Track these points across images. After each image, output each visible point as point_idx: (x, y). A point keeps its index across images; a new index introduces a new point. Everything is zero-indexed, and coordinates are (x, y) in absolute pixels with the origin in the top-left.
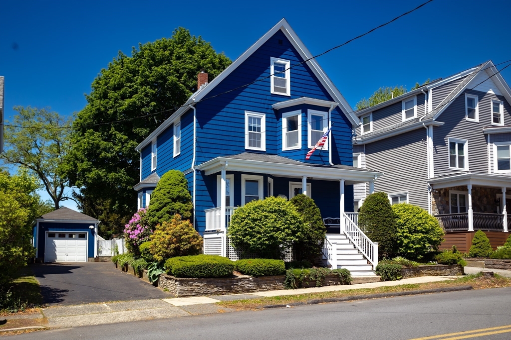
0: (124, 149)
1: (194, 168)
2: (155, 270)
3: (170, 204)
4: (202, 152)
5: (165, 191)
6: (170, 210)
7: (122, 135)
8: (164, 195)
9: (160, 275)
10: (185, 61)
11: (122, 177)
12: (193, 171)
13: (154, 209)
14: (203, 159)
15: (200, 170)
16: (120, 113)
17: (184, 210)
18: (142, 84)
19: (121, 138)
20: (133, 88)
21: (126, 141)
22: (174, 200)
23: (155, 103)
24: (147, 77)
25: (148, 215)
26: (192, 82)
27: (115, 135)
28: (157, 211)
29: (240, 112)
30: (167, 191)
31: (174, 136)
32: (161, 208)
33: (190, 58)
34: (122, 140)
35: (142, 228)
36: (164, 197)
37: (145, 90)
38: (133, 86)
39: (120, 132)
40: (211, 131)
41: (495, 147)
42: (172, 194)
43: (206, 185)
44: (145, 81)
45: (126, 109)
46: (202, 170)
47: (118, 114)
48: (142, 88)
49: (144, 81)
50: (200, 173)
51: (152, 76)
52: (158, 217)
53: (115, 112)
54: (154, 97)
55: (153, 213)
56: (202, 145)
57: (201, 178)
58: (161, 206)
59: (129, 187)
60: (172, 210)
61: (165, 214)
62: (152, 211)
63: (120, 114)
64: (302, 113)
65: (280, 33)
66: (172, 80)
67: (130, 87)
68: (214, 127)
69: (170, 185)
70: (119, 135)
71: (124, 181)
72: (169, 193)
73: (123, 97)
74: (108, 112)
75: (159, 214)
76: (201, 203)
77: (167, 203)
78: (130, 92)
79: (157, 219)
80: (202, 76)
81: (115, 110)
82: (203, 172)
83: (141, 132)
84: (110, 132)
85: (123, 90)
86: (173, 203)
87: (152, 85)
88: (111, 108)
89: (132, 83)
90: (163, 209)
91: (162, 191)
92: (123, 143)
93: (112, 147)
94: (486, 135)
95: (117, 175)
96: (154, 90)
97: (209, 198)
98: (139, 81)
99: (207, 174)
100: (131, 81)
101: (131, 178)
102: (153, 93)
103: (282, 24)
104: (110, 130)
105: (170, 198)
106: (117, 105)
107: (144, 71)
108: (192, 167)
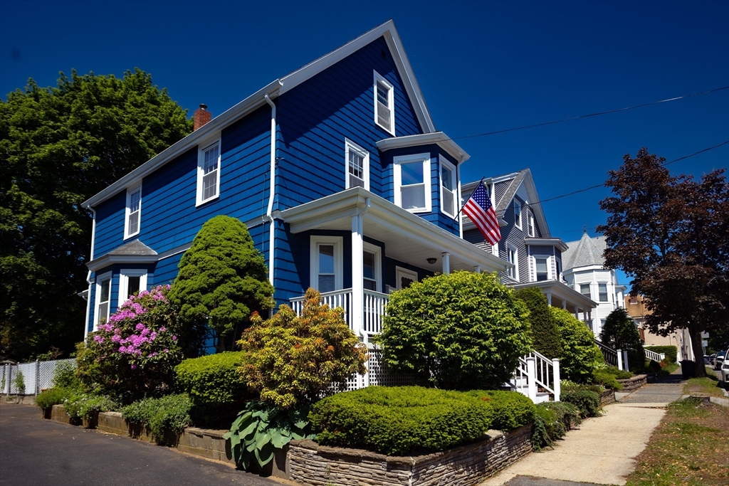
0: (36, 220)
1: (272, 215)
2: (265, 431)
3: (232, 278)
4: (286, 188)
5: (220, 250)
6: (235, 290)
7: (34, 198)
8: (220, 259)
9: (288, 444)
10: (145, 112)
11: (28, 265)
12: (269, 223)
13: (196, 287)
14: (288, 202)
15: (283, 221)
16: (32, 163)
17: (262, 292)
18: (75, 127)
19: (31, 203)
20: (59, 130)
21: (40, 208)
22: (241, 272)
23: (99, 159)
24: (85, 117)
25: (179, 301)
26: (156, 141)
27: (19, 197)
28: (204, 291)
29: (340, 137)
30: (226, 251)
31: (199, 169)
32: (211, 288)
33: (155, 110)
34: (34, 206)
35: (151, 331)
36: (219, 263)
37: (81, 137)
38: (59, 127)
39: (30, 193)
40: (300, 155)
41: (534, 260)
42: (237, 258)
43: (293, 252)
44: (84, 122)
45: (45, 158)
46: (286, 221)
47: (28, 165)
48: (76, 132)
49: (81, 123)
50: (282, 227)
51: (96, 118)
52: (206, 305)
53: (23, 162)
54: (96, 149)
55: (194, 295)
56: (287, 175)
57: (284, 236)
58: (212, 280)
59: (39, 281)
60: (238, 291)
61: (224, 299)
62: (189, 293)
63: (33, 165)
64: (431, 158)
65: (381, 43)
66: (128, 132)
67: (53, 127)
68: (305, 149)
69: (229, 239)
70: (26, 198)
71: (32, 270)
72: (229, 255)
73: (41, 141)
74: (8, 160)
75: (209, 297)
76: (284, 285)
77: (228, 277)
78: (53, 134)
79: (206, 309)
80: (203, 114)
81: (23, 157)
82: (287, 226)
83: (70, 197)
84: (9, 192)
85: (39, 130)
86: (239, 278)
87: (94, 130)
88: (14, 154)
89: (57, 122)
90: (220, 288)
91: (214, 251)
92: (34, 211)
93: (10, 216)
94: (527, 246)
95: (19, 261)
96: (98, 138)
97: (296, 277)
98: (69, 122)
99: (294, 231)
100: (56, 120)
101: (44, 268)
102: (95, 142)
103: (387, 29)
104: (9, 189)
105: (232, 266)
106: (28, 150)
107: (80, 108)
108: (269, 213)
